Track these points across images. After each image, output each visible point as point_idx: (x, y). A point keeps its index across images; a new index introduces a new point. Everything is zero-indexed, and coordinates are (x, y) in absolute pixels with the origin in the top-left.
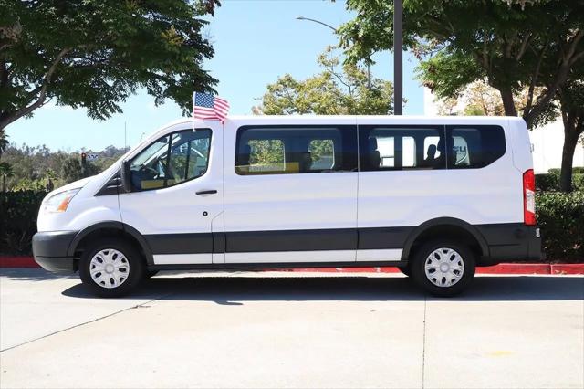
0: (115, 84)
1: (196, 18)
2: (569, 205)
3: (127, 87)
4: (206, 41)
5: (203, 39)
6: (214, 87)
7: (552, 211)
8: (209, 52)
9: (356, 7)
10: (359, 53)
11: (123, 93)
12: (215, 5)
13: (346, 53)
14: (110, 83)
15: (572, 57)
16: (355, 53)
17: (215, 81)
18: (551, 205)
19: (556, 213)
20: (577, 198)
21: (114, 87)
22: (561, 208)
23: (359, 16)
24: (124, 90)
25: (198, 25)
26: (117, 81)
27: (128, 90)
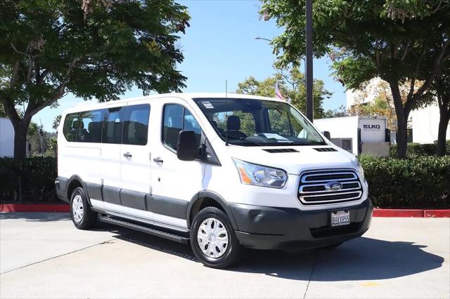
0: (118, 82)
1: (171, 34)
2: (438, 165)
3: (125, 85)
4: (178, 50)
5: (176, 49)
6: (183, 82)
7: (425, 170)
8: (180, 58)
9: (284, 24)
10: (287, 58)
11: (122, 89)
12: (186, 25)
13: (278, 58)
14: (114, 82)
15: (443, 58)
16: (285, 58)
17: (185, 78)
18: (424, 166)
19: (428, 171)
20: (444, 161)
21: (116, 85)
22: (432, 168)
23: (286, 32)
24: (123, 87)
25: (172, 39)
26: (119, 81)
27: (126, 87)
